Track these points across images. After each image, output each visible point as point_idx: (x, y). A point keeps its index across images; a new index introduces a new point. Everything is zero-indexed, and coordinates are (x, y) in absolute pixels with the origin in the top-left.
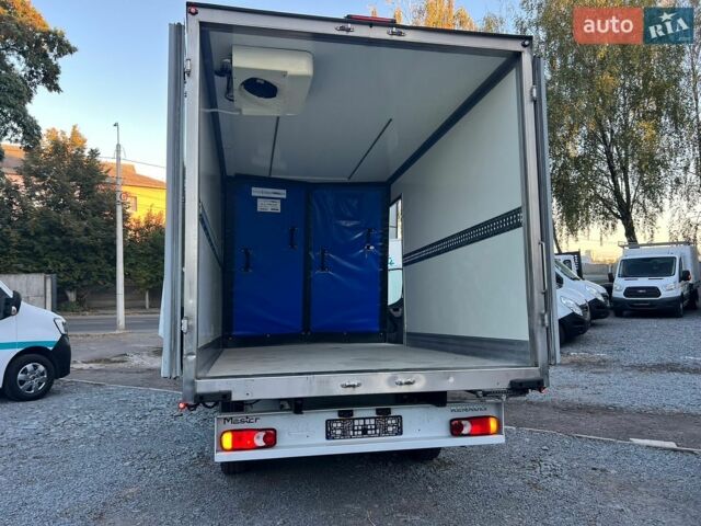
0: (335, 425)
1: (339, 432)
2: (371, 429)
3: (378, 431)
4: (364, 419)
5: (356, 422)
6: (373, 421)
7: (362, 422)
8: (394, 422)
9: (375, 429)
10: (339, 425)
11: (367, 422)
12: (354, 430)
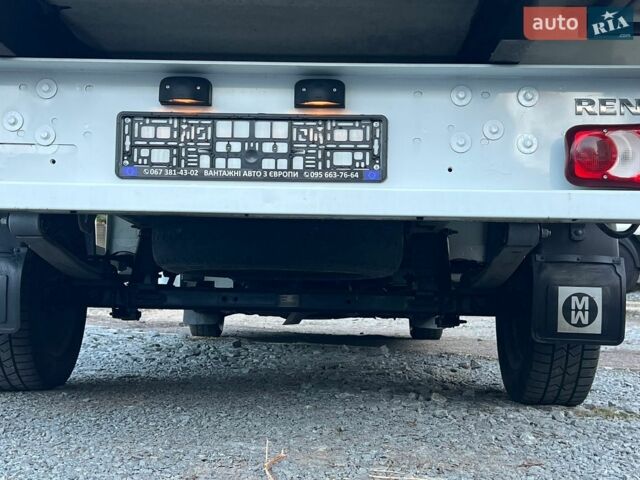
0: (148, 132)
1: (161, 156)
2: (276, 156)
3: (298, 163)
4: (253, 119)
5: (223, 129)
6: (281, 129)
7: (242, 129)
8: (357, 135)
9: (290, 155)
10: (164, 133)
11: (262, 130)
12: (213, 154)
